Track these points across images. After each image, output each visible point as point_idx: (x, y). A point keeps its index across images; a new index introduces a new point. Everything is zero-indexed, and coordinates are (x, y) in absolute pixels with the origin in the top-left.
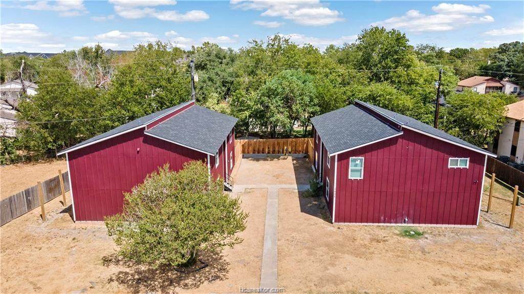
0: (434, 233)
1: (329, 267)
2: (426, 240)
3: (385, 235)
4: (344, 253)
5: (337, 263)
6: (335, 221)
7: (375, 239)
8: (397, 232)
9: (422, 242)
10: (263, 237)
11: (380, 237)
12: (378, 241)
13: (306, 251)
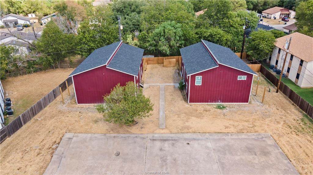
0: (230, 107)
1: (186, 123)
2: (226, 110)
3: (209, 108)
4: (192, 116)
5: (189, 121)
6: (189, 102)
7: (205, 110)
8: (215, 106)
9: (224, 111)
10: (159, 110)
11: (208, 109)
12: (207, 111)
13: (177, 116)
